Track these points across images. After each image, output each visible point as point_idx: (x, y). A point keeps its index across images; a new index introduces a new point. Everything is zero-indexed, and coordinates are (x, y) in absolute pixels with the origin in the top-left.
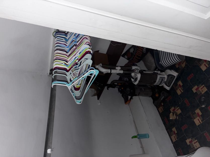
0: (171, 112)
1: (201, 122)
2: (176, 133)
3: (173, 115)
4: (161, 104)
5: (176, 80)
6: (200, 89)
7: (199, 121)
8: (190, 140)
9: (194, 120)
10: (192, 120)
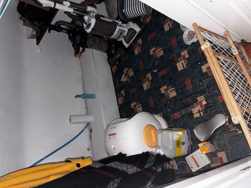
0: (124, 74)
1: (149, 87)
2: (124, 96)
3: (125, 77)
4: (116, 63)
5: (136, 37)
6: (157, 52)
7: (147, 85)
8: (135, 103)
9: (143, 85)
10: (142, 84)
